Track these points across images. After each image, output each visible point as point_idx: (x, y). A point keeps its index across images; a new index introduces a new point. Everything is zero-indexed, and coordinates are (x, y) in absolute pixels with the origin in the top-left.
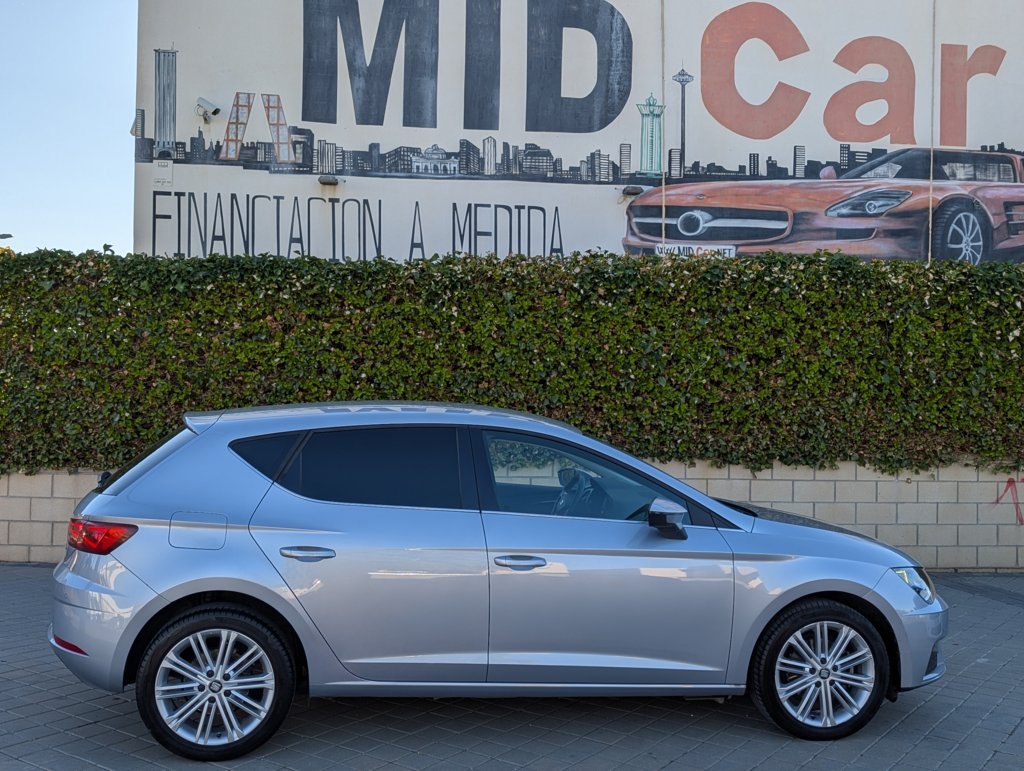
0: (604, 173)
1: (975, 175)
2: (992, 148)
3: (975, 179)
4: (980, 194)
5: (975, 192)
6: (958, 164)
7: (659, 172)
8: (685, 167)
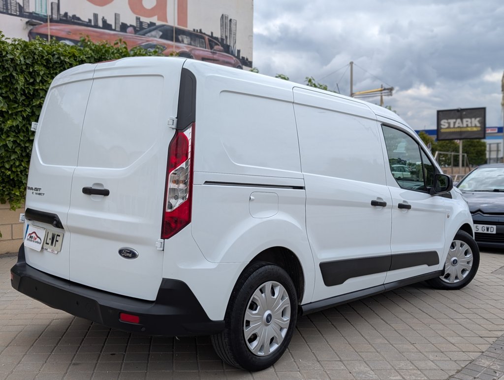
0: (13, 8)
1: (191, 43)
2: (197, 30)
3: (190, 44)
4: (193, 52)
5: (191, 51)
6: (185, 36)
7: (45, 14)
8: (60, 15)
